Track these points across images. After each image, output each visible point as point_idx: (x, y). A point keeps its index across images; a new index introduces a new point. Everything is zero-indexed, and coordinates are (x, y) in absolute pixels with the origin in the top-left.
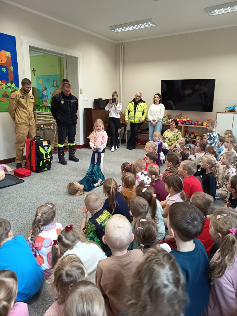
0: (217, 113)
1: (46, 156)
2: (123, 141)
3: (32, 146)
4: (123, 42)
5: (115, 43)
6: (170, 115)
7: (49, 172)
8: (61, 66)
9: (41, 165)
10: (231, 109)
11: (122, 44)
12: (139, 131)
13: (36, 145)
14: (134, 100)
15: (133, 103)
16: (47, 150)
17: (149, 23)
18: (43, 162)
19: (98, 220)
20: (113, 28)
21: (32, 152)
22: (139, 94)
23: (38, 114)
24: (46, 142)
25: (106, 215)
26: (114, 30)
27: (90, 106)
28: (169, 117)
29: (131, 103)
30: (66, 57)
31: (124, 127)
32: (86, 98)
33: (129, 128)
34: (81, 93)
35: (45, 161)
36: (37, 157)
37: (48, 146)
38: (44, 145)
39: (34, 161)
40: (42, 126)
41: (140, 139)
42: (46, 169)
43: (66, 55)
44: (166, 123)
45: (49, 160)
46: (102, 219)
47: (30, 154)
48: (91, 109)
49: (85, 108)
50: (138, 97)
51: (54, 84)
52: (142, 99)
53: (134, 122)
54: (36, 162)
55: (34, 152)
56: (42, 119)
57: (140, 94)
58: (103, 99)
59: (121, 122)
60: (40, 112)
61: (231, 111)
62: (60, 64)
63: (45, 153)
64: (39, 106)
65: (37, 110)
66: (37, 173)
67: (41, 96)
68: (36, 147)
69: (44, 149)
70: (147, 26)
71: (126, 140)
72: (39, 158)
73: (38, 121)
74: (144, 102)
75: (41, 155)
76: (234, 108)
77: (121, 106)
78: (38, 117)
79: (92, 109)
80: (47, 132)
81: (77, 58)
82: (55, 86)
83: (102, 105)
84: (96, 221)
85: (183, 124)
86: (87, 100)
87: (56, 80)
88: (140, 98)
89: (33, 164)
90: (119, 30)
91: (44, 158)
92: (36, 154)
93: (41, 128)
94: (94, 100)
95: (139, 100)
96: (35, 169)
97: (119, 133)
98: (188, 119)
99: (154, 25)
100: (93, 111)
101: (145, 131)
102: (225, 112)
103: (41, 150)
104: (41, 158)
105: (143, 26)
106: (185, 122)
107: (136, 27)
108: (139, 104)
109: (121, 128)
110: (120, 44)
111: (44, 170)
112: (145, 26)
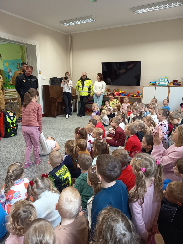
0: (143, 86)
1: (13, 125)
2: (75, 110)
3: (1, 117)
4: (72, 33)
5: (66, 34)
6: (110, 89)
7: (15, 137)
8: (22, 52)
9: (8, 132)
10: (153, 83)
11: (71, 35)
12: (87, 102)
14: (81, 78)
16: (13, 120)
17: (90, 19)
18: (10, 129)
19: (57, 174)
20: (63, 22)
21: (1, 122)
22: (84, 74)
23: (5, 91)
24: (12, 113)
25: (64, 170)
26: (63, 24)
27: (48, 83)
28: (109, 90)
30: (26, 45)
31: (75, 100)
33: (79, 99)
36: (5, 126)
39: (3, 129)
40: (9, 101)
41: (88, 108)
42: (13, 135)
43: (26, 44)
44: (107, 95)
45: (15, 128)
46: (60, 173)
48: (48, 86)
49: (43, 85)
50: (84, 76)
51: (18, 67)
52: (88, 77)
54: (5, 130)
56: (9, 95)
58: (57, 78)
59: (73, 95)
60: (7, 89)
61: (153, 85)
62: (22, 51)
63: (12, 122)
64: (6, 84)
65: (4, 87)
66: (6, 139)
67: (7, 77)
68: (4, 118)
69: (10, 119)
70: (89, 21)
71: (77, 109)
72: (7, 127)
73: (6, 97)
76: (156, 82)
77: (72, 83)
78: (5, 93)
80: (14, 105)
81: (35, 46)
82: (19, 68)
83: (57, 83)
84: (55, 174)
85: (120, 95)
87: (19, 64)
88: (86, 77)
89: (2, 131)
90: (67, 24)
91: (11, 126)
92: (4, 123)
93: (9, 102)
94: (51, 78)
95: (85, 78)
96: (3, 135)
97: (72, 104)
98: (123, 92)
99: (94, 21)
101: (91, 101)
102: (149, 86)
103: (8, 120)
104: (8, 126)
105: (85, 22)
106: (121, 94)
107: (81, 22)
108: (85, 81)
109: (73, 100)
110: (69, 35)
111: (11, 135)
112: (87, 21)
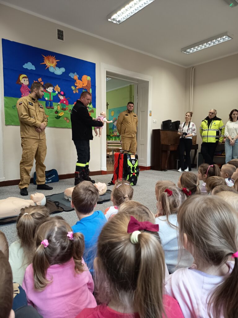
1: (133, 170)
3: (121, 159)
8: (131, 98)
9: (127, 179)
13: (124, 158)
14: (207, 118)
15: (207, 121)
16: (134, 164)
18: (130, 176)
21: (120, 165)
24: (134, 156)
29: (203, 122)
32: (155, 120)
34: (150, 115)
35: (131, 175)
36: (124, 171)
37: (136, 161)
38: (132, 158)
39: (121, 174)
45: (136, 175)
47: (118, 167)
48: (159, 130)
49: (153, 130)
53: (207, 142)
54: (123, 176)
55: (122, 166)
57: (214, 111)
63: (132, 167)
67: (112, 127)
68: (124, 160)
69: (131, 162)
72: (126, 172)
74: (219, 119)
75: (129, 169)
79: (161, 130)
86: (156, 122)
89: (120, 177)
91: (131, 171)
94: (163, 122)
95: (213, 117)
100: (161, 132)
103: (129, 163)
